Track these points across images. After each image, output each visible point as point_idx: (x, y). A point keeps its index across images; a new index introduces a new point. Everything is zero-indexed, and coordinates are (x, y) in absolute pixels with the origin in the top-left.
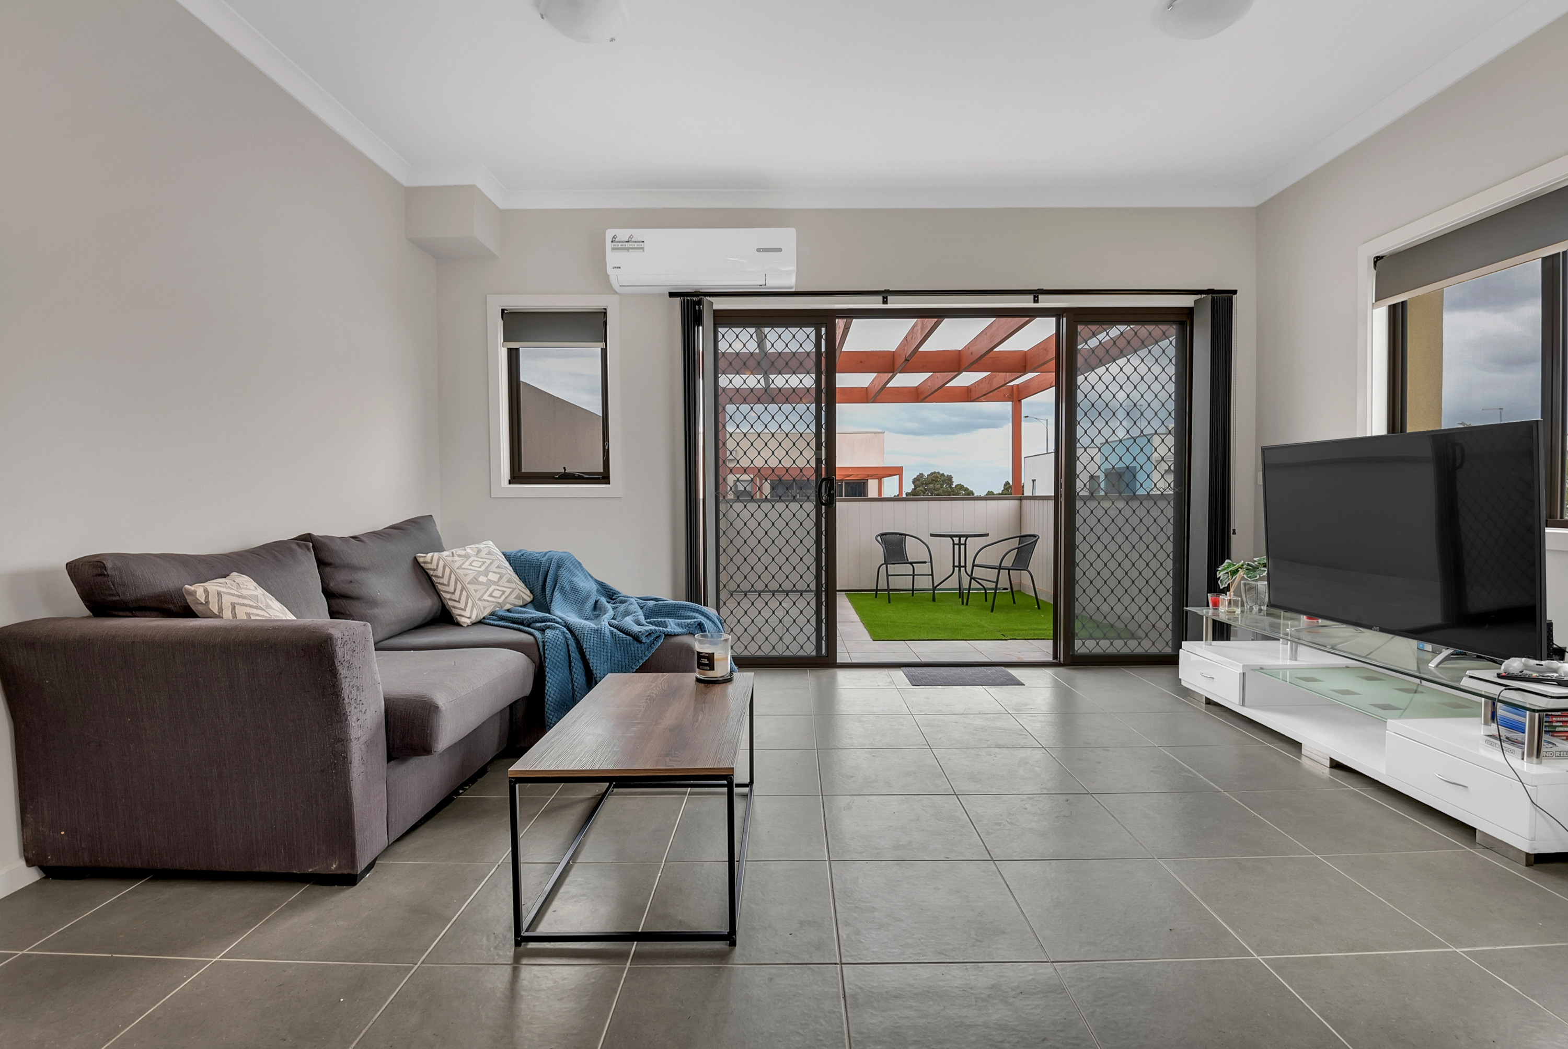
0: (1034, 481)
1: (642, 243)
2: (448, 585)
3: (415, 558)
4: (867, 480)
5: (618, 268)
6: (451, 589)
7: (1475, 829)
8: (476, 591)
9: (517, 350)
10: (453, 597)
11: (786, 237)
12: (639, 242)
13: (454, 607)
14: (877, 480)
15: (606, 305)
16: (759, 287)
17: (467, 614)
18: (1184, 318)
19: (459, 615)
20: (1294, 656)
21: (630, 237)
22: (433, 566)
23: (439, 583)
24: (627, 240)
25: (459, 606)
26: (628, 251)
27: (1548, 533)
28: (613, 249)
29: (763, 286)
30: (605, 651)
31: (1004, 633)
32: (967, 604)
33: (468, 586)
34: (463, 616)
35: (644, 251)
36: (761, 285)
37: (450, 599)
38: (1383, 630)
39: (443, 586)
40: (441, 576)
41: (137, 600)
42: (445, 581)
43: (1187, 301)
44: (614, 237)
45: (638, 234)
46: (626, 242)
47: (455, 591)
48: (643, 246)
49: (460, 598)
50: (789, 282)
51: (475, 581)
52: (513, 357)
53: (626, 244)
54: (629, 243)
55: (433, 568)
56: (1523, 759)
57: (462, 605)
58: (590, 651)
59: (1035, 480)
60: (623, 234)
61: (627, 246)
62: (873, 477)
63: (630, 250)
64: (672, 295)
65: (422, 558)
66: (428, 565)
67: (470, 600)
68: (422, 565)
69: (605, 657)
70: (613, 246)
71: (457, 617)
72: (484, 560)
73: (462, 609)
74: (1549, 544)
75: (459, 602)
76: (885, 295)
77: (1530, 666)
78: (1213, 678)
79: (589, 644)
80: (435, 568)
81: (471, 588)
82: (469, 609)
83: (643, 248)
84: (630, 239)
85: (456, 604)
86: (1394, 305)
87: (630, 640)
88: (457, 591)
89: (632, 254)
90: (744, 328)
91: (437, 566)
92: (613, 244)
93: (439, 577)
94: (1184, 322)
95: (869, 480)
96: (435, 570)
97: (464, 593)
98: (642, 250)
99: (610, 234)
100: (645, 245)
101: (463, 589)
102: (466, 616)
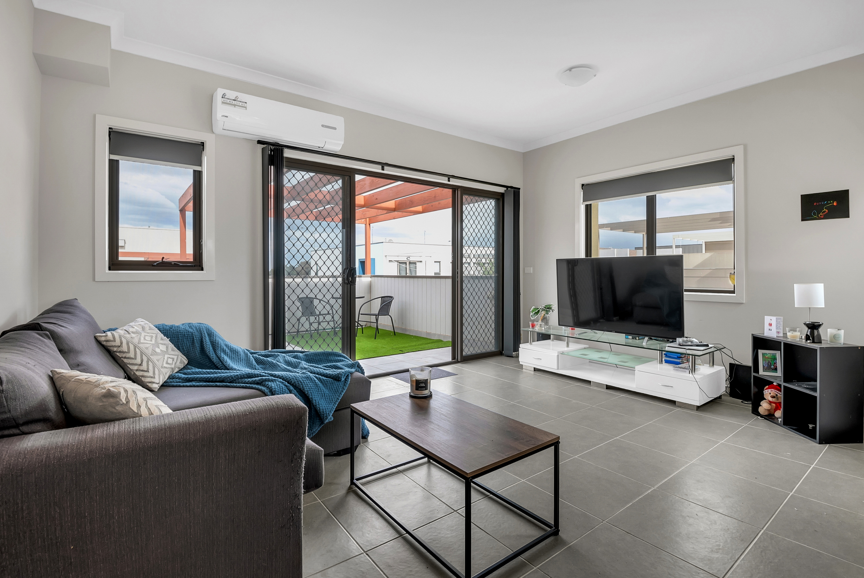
1: (245, 104)
2: (135, 358)
3: (95, 338)
5: (226, 116)
6: (138, 361)
7: (675, 401)
8: (158, 360)
9: (117, 161)
10: (141, 368)
11: (338, 122)
12: (243, 102)
13: (143, 376)
15: (205, 140)
16: (318, 148)
17: (156, 380)
18: (499, 197)
19: (150, 383)
20: (568, 346)
21: (236, 97)
22: (118, 343)
23: (125, 358)
24: (234, 99)
25: (148, 375)
26: (235, 107)
27: (685, 294)
28: (223, 103)
29: (320, 148)
30: (320, 390)
31: (401, 349)
33: (152, 357)
34: (154, 383)
35: (246, 109)
36: (319, 147)
37: (137, 370)
38: (616, 332)
39: (130, 360)
40: (127, 351)
41: (27, 413)
42: (132, 355)
43: (502, 190)
44: (223, 95)
45: (243, 97)
46: (233, 100)
47: (142, 362)
48: (245, 106)
49: (148, 368)
50: (336, 148)
51: (154, 353)
52: (114, 167)
53: (234, 101)
54: (235, 102)
55: (117, 345)
56: (690, 373)
57: (151, 374)
58: (311, 393)
60: (231, 94)
61: (233, 103)
63: (236, 107)
64: (259, 142)
65: (102, 337)
66: (110, 343)
67: (156, 369)
68: (104, 343)
69: (321, 395)
70: (223, 101)
71: (147, 384)
72: (151, 335)
73: (152, 377)
74: (685, 299)
75: (147, 371)
76: (383, 165)
77: (684, 341)
78: (541, 359)
79: (308, 387)
80: (119, 345)
81: (154, 358)
82: (157, 376)
83: (246, 107)
84: (236, 99)
85: (145, 374)
86: (587, 205)
87: (331, 381)
88: (143, 362)
89: (237, 109)
90: (298, 171)
91: (121, 343)
92: (223, 99)
93: (124, 352)
94: (499, 199)
96: (119, 347)
97: (150, 364)
98: (245, 109)
99: (220, 92)
100: (247, 105)
101: (149, 360)
102: (157, 382)
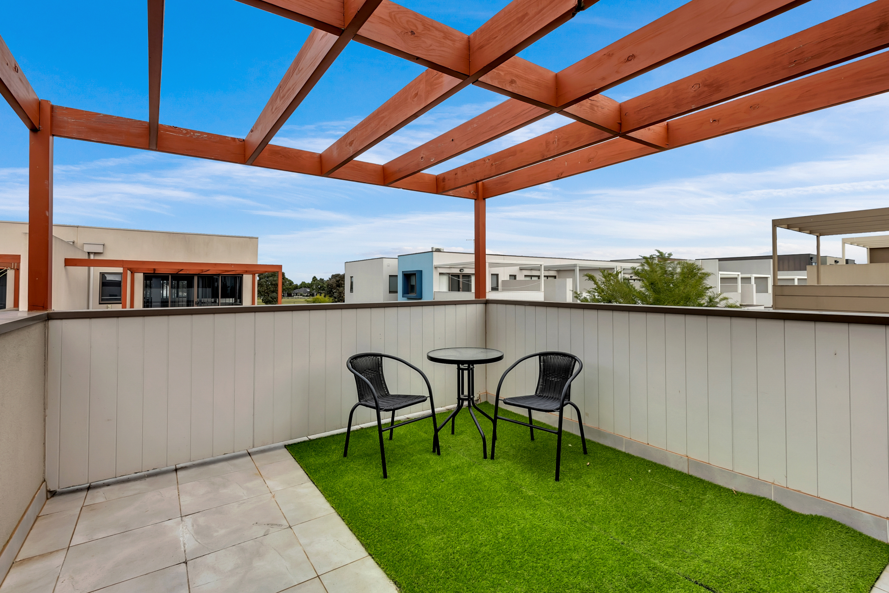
0: (351, 277)
4: (242, 275)
14: (252, 275)
32: (492, 457)
59: (353, 277)
62: (247, 272)
95: (244, 275)
